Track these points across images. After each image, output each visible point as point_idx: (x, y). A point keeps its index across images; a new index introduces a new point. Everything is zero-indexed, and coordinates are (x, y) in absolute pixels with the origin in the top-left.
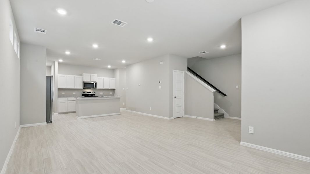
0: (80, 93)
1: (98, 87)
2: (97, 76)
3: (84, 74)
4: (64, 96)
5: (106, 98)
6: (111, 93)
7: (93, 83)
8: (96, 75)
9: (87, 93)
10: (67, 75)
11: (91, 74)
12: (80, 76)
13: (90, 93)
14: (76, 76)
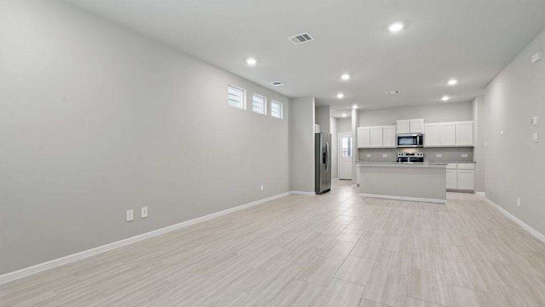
0: (392, 156)
1: (427, 143)
2: (424, 123)
3: (399, 122)
4: (369, 160)
5: (409, 166)
6: (465, 155)
7: (416, 137)
8: (422, 120)
9: (407, 154)
10: (372, 128)
11: (411, 120)
12: (391, 126)
13: (413, 154)
14: (384, 127)
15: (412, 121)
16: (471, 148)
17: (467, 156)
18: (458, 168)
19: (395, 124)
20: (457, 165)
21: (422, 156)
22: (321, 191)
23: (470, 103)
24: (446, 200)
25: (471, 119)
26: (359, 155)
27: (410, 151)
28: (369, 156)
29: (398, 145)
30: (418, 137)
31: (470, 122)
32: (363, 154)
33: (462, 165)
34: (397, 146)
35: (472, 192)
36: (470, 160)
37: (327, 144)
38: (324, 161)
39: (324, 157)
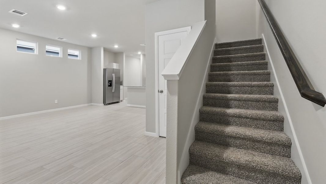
22: (107, 102)
37: (114, 75)
38: (110, 85)
39: (110, 83)
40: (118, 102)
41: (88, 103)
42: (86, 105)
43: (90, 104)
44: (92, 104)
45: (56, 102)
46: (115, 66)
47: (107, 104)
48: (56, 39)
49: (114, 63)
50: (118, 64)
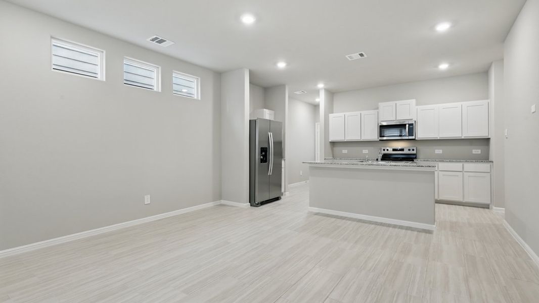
0: (375, 152)
1: (420, 134)
2: (416, 105)
3: (382, 105)
7: (404, 125)
8: (413, 101)
9: (394, 150)
10: (347, 114)
11: (397, 102)
12: (372, 112)
13: (402, 150)
14: (363, 112)
15: (399, 103)
16: (487, 141)
17: (480, 152)
18: (465, 170)
19: (377, 108)
20: (463, 165)
21: (414, 152)
22: (258, 200)
23: (485, 73)
24: (434, 226)
25: (487, 97)
26: (332, 150)
27: (399, 145)
28: (345, 151)
29: (381, 136)
30: (407, 126)
31: (485, 102)
32: (337, 149)
33: (470, 166)
34: (380, 138)
35: (486, 207)
36: (485, 158)
37: (270, 134)
38: (264, 159)
39: (264, 153)
40: (277, 199)
41: (213, 201)
42: (211, 204)
43: (218, 202)
44: (223, 202)
45: (147, 199)
46: (267, 114)
47: (258, 204)
48: (147, 42)
49: (264, 110)
50: (272, 112)
